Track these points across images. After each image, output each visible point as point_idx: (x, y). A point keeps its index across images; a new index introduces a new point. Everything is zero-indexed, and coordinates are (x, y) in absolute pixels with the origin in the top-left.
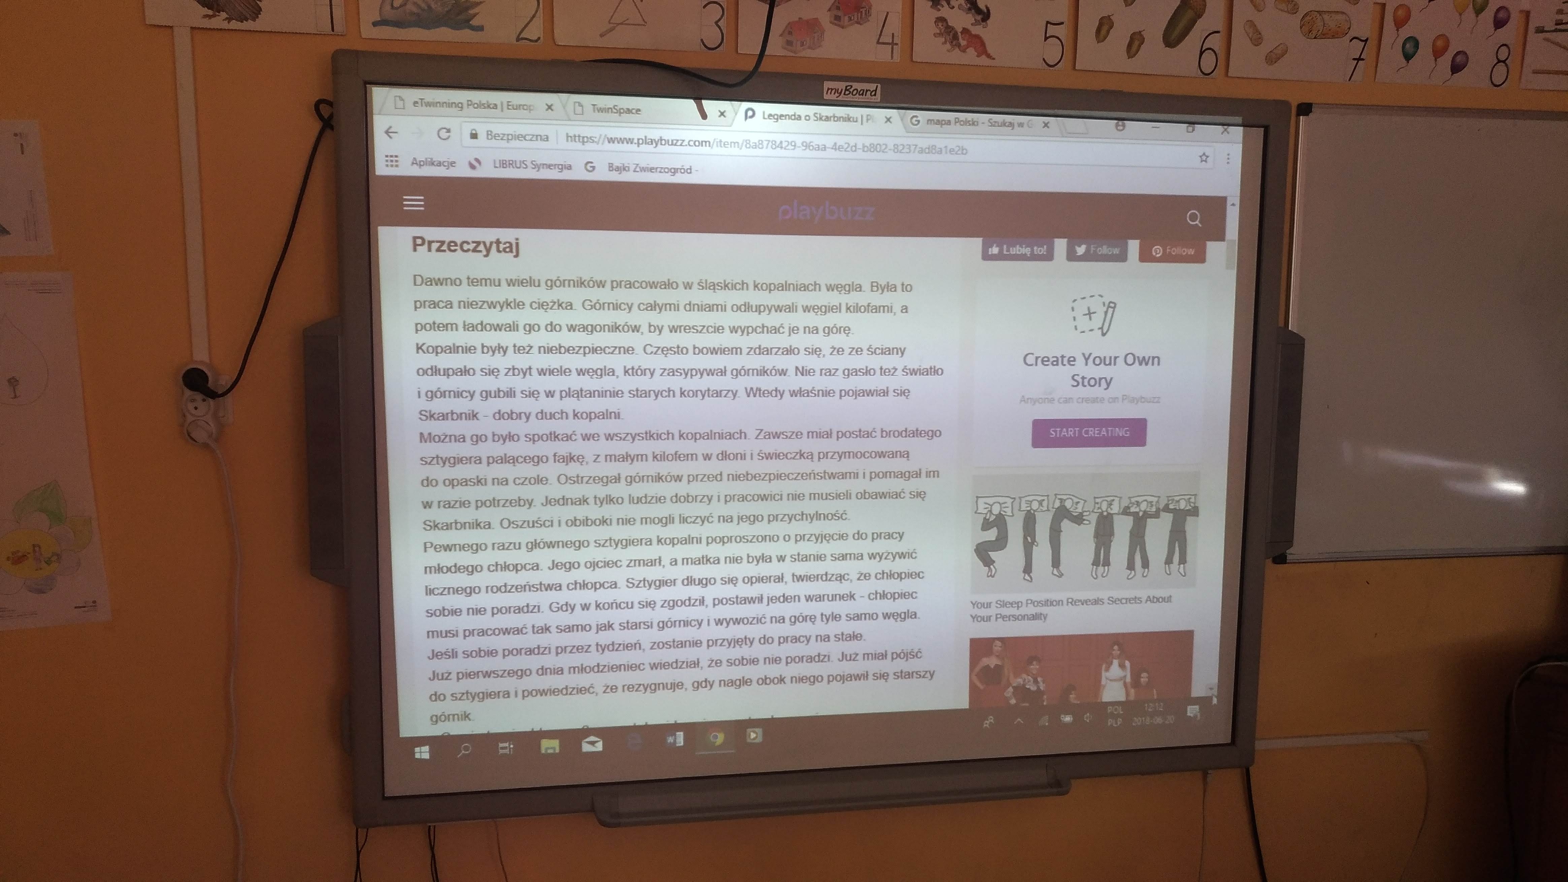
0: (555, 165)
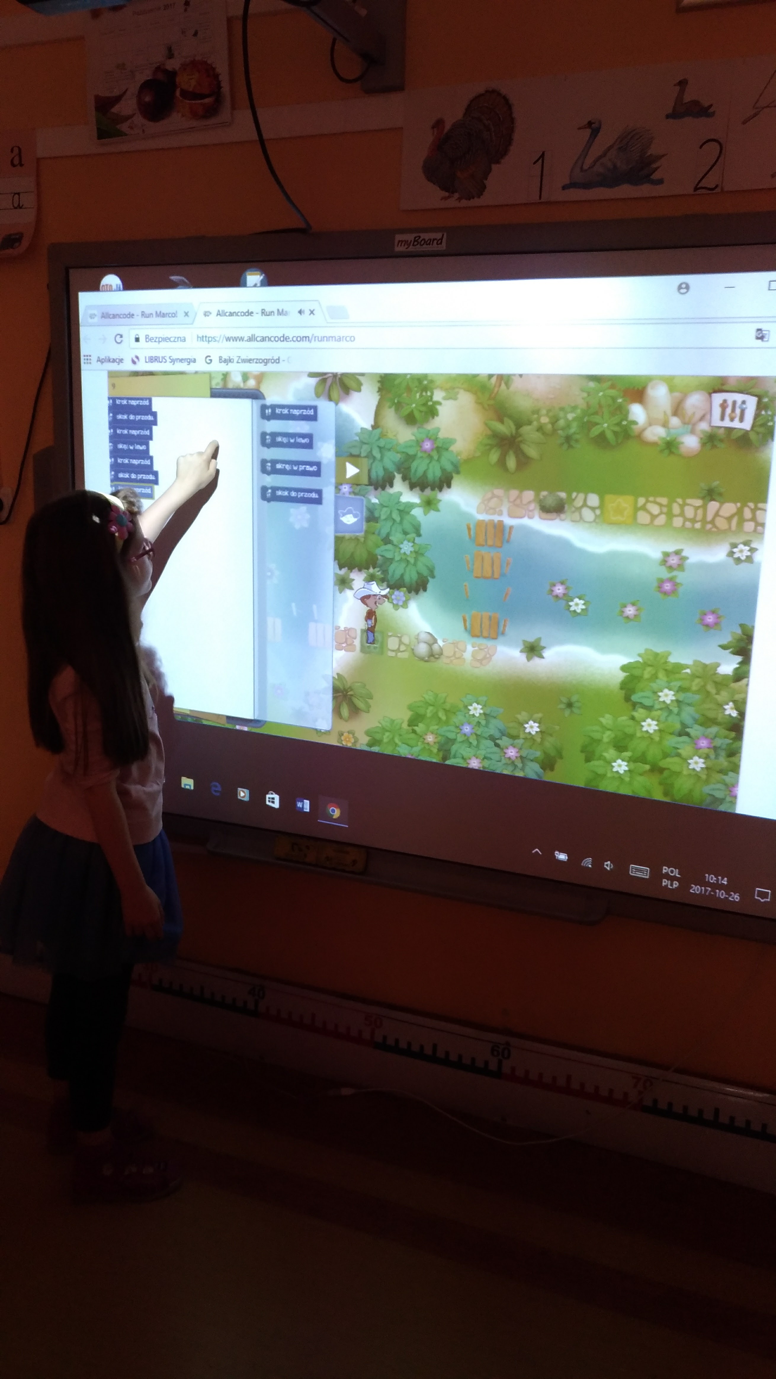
0: (185, 359)
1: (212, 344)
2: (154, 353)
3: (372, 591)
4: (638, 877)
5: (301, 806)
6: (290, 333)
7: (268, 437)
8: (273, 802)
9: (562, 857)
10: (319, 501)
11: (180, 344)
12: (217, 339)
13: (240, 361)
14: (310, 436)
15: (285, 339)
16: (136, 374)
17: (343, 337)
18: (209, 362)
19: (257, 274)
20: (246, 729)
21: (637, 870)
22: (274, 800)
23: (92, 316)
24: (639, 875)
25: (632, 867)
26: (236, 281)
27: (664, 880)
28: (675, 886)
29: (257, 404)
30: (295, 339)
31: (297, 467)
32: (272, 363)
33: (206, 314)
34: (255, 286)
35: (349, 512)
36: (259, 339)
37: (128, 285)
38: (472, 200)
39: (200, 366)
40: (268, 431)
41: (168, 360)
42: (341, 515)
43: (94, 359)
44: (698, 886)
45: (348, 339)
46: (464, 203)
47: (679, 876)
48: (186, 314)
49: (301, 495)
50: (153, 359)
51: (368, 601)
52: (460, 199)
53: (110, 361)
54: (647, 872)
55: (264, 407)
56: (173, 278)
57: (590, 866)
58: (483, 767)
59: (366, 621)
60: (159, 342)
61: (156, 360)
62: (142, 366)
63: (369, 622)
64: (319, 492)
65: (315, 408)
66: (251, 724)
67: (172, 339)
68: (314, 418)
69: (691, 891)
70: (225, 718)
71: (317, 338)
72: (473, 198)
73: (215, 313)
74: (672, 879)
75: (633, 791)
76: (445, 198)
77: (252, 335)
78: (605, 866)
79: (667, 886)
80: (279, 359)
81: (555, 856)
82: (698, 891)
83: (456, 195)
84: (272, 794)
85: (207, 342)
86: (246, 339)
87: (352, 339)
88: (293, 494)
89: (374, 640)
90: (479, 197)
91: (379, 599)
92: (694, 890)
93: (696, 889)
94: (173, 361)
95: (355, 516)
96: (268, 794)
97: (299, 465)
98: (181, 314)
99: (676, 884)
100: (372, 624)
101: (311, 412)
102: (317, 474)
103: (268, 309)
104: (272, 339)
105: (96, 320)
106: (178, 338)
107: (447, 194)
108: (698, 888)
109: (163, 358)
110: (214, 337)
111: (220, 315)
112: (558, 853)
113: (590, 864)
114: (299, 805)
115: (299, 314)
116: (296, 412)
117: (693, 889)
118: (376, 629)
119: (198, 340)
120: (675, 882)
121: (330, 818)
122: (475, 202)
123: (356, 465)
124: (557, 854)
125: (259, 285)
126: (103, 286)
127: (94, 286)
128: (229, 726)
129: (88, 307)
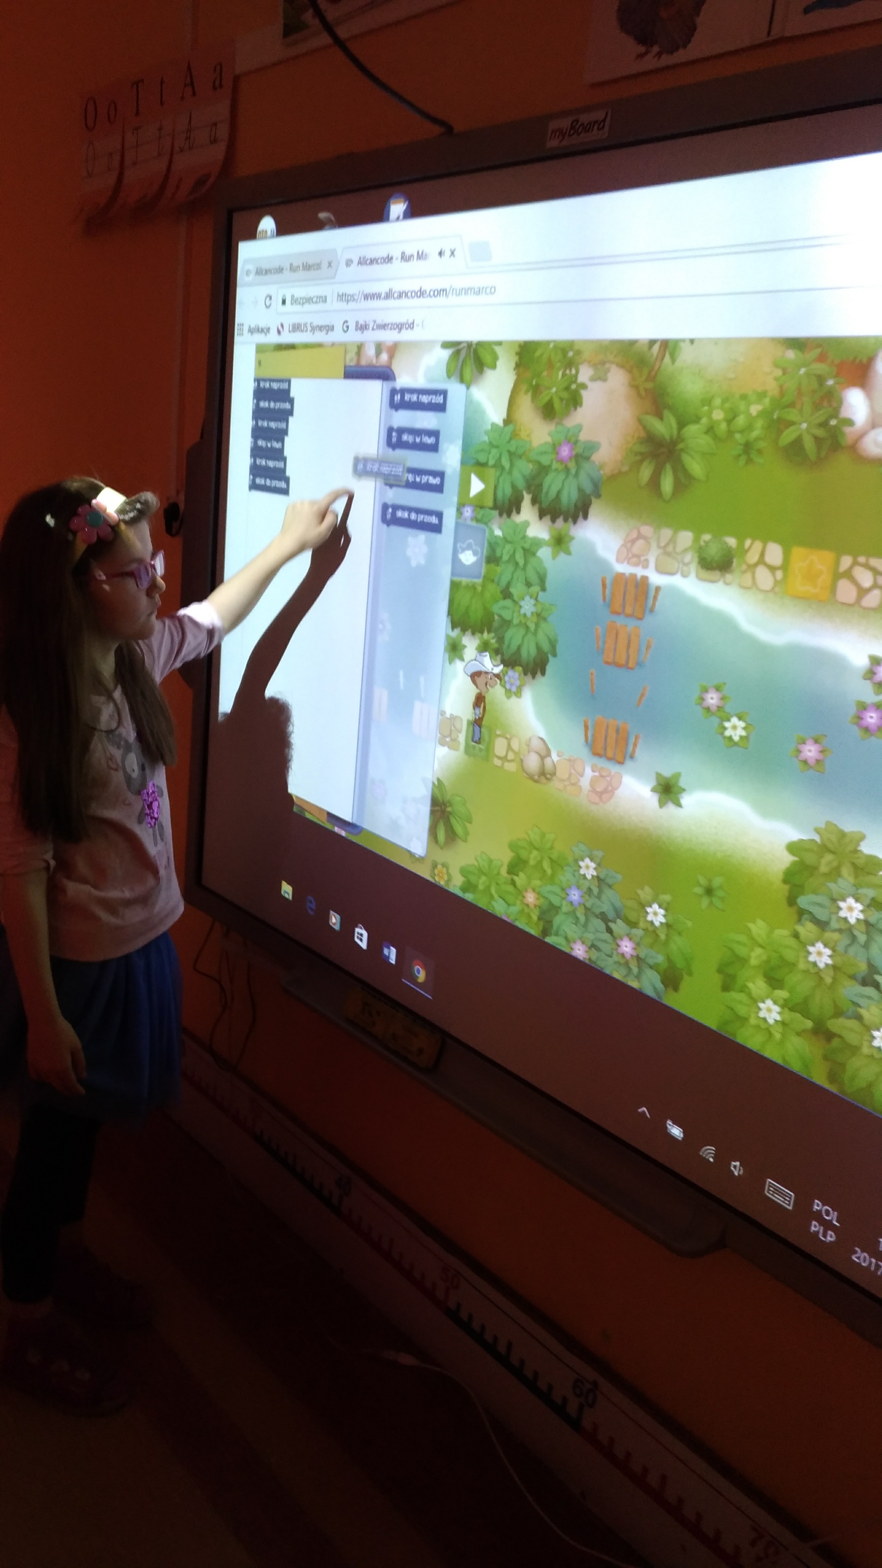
1: (352, 305)
2: (296, 319)
3: (484, 666)
4: (774, 1201)
5: (387, 954)
6: (428, 286)
7: (394, 434)
8: (361, 940)
9: (676, 1132)
10: (437, 529)
11: (320, 306)
12: (356, 298)
13: (375, 327)
14: (435, 434)
15: (421, 293)
16: (280, 347)
17: (483, 288)
18: (345, 329)
19: (400, 202)
20: (343, 833)
21: (777, 1190)
22: (362, 937)
23: (248, 273)
24: (778, 1199)
25: (770, 1182)
26: (379, 215)
27: (814, 1223)
28: (829, 1238)
29: (388, 385)
30: (432, 293)
31: (420, 476)
32: (407, 329)
33: (349, 263)
34: (398, 219)
35: (469, 547)
36: (396, 295)
37: (283, 230)
38: (675, 54)
39: (337, 336)
40: (395, 426)
41: (309, 328)
42: (460, 551)
43: (246, 328)
44: (866, 1254)
45: (488, 290)
46: (667, 60)
47: (837, 1224)
48: (330, 265)
49: (421, 518)
50: (296, 328)
51: (478, 680)
52: (659, 54)
53: (259, 331)
54: (790, 1198)
55: (393, 392)
56: (322, 215)
57: (711, 1160)
58: (590, 959)
59: (474, 709)
60: (303, 304)
61: (298, 328)
62: (287, 338)
63: (477, 711)
64: (439, 515)
65: (444, 393)
66: (349, 829)
67: (315, 300)
68: (441, 408)
69: (854, 1258)
70: (325, 815)
71: (455, 291)
72: (677, 49)
73: (356, 261)
74: (827, 1226)
75: (784, 1059)
76: (641, 56)
77: (389, 291)
78: (732, 1168)
79: (817, 1233)
80: (413, 323)
81: (666, 1128)
82: (865, 1261)
83: (656, 49)
84: (361, 928)
85: (346, 303)
86: (383, 295)
87: (493, 290)
88: (413, 516)
89: (480, 739)
90: (685, 46)
91: (491, 679)
92: (858, 1258)
93: (861, 1257)
94: (314, 329)
95: (475, 554)
96: (357, 927)
97: (422, 475)
98: (325, 265)
99: (831, 1237)
100: (480, 713)
101: (440, 399)
102: (439, 489)
103: (408, 253)
104: (409, 294)
105: (251, 277)
106: (320, 297)
107: (642, 49)
108: (865, 1257)
109: (305, 325)
110: (353, 296)
111: (361, 264)
112: (671, 1123)
113: (712, 1157)
114: (386, 951)
115: (439, 257)
116: (425, 399)
117: (857, 1255)
118: (484, 723)
119: (338, 301)
120: (830, 1232)
121: (413, 979)
122: (681, 56)
123: (481, 478)
124: (670, 1125)
125: (401, 217)
126: (260, 232)
127: (251, 234)
128: (328, 826)
129: (246, 261)
